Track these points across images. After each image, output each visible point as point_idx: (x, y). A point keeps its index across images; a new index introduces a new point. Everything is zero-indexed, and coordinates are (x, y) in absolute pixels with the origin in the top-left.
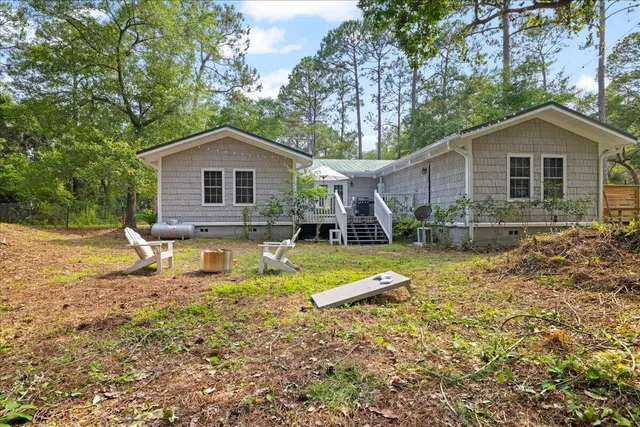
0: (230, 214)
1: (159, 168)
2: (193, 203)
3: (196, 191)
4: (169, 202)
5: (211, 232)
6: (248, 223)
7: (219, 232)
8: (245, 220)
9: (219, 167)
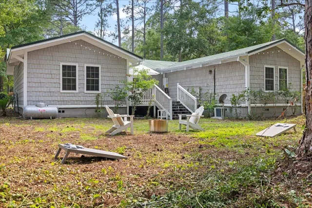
0: (82, 99)
1: (25, 62)
2: (53, 90)
3: (55, 81)
4: (33, 89)
5: (67, 113)
6: (100, 106)
7: (73, 113)
8: (97, 103)
9: (74, 62)
